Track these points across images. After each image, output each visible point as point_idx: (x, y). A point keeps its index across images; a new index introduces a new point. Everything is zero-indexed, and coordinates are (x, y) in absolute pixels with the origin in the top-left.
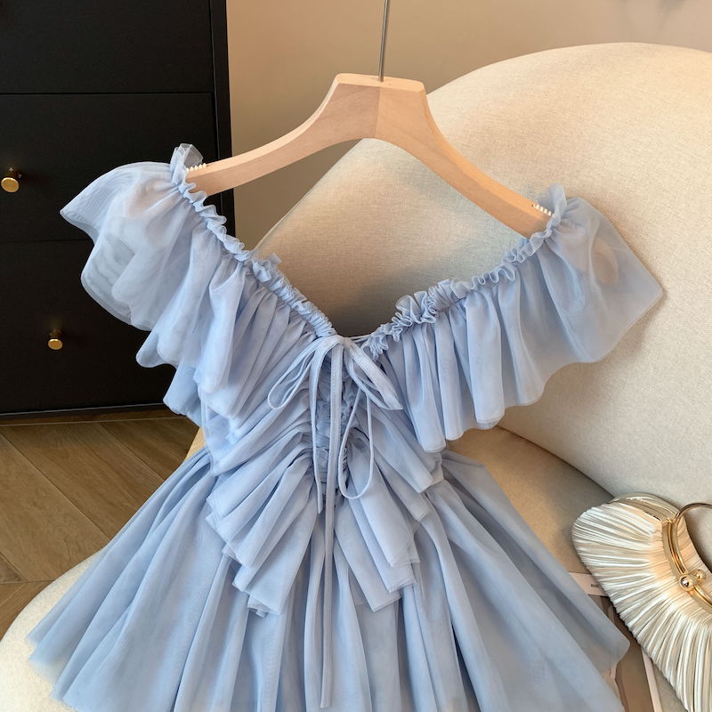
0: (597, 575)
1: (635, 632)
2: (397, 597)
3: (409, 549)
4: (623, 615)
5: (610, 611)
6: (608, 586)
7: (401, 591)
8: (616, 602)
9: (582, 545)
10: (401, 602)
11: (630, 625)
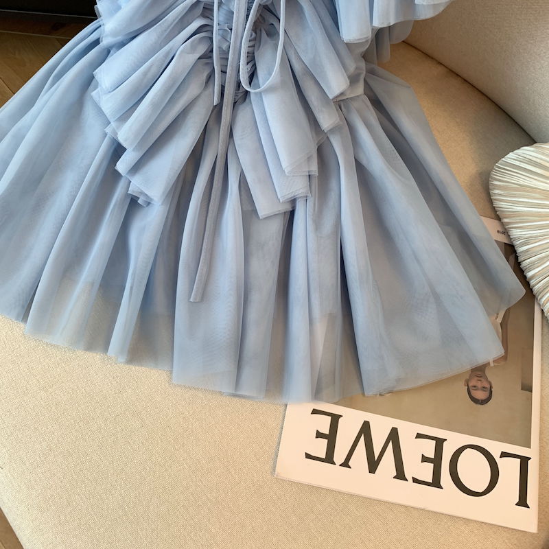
0: (506, 220)
1: (532, 283)
2: (288, 208)
3: (309, 159)
4: (524, 265)
5: (512, 258)
6: (516, 233)
7: (293, 202)
8: (520, 250)
9: (499, 187)
10: (292, 214)
11: (529, 274)
